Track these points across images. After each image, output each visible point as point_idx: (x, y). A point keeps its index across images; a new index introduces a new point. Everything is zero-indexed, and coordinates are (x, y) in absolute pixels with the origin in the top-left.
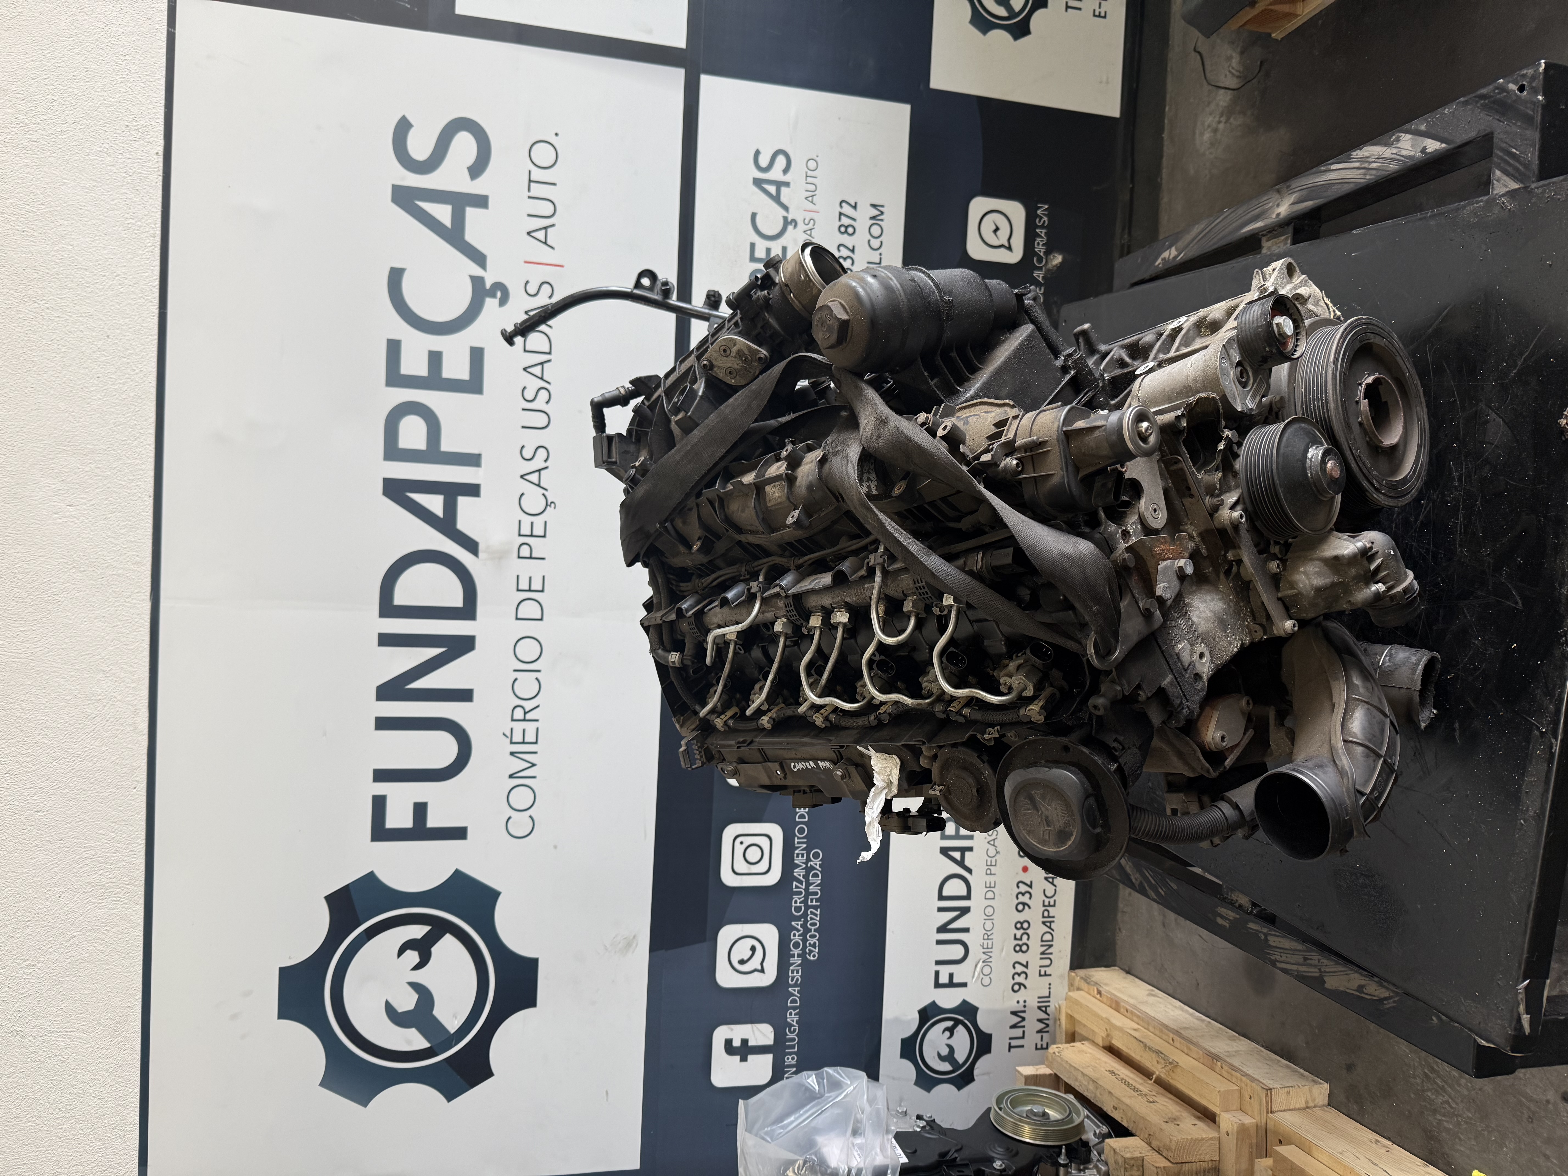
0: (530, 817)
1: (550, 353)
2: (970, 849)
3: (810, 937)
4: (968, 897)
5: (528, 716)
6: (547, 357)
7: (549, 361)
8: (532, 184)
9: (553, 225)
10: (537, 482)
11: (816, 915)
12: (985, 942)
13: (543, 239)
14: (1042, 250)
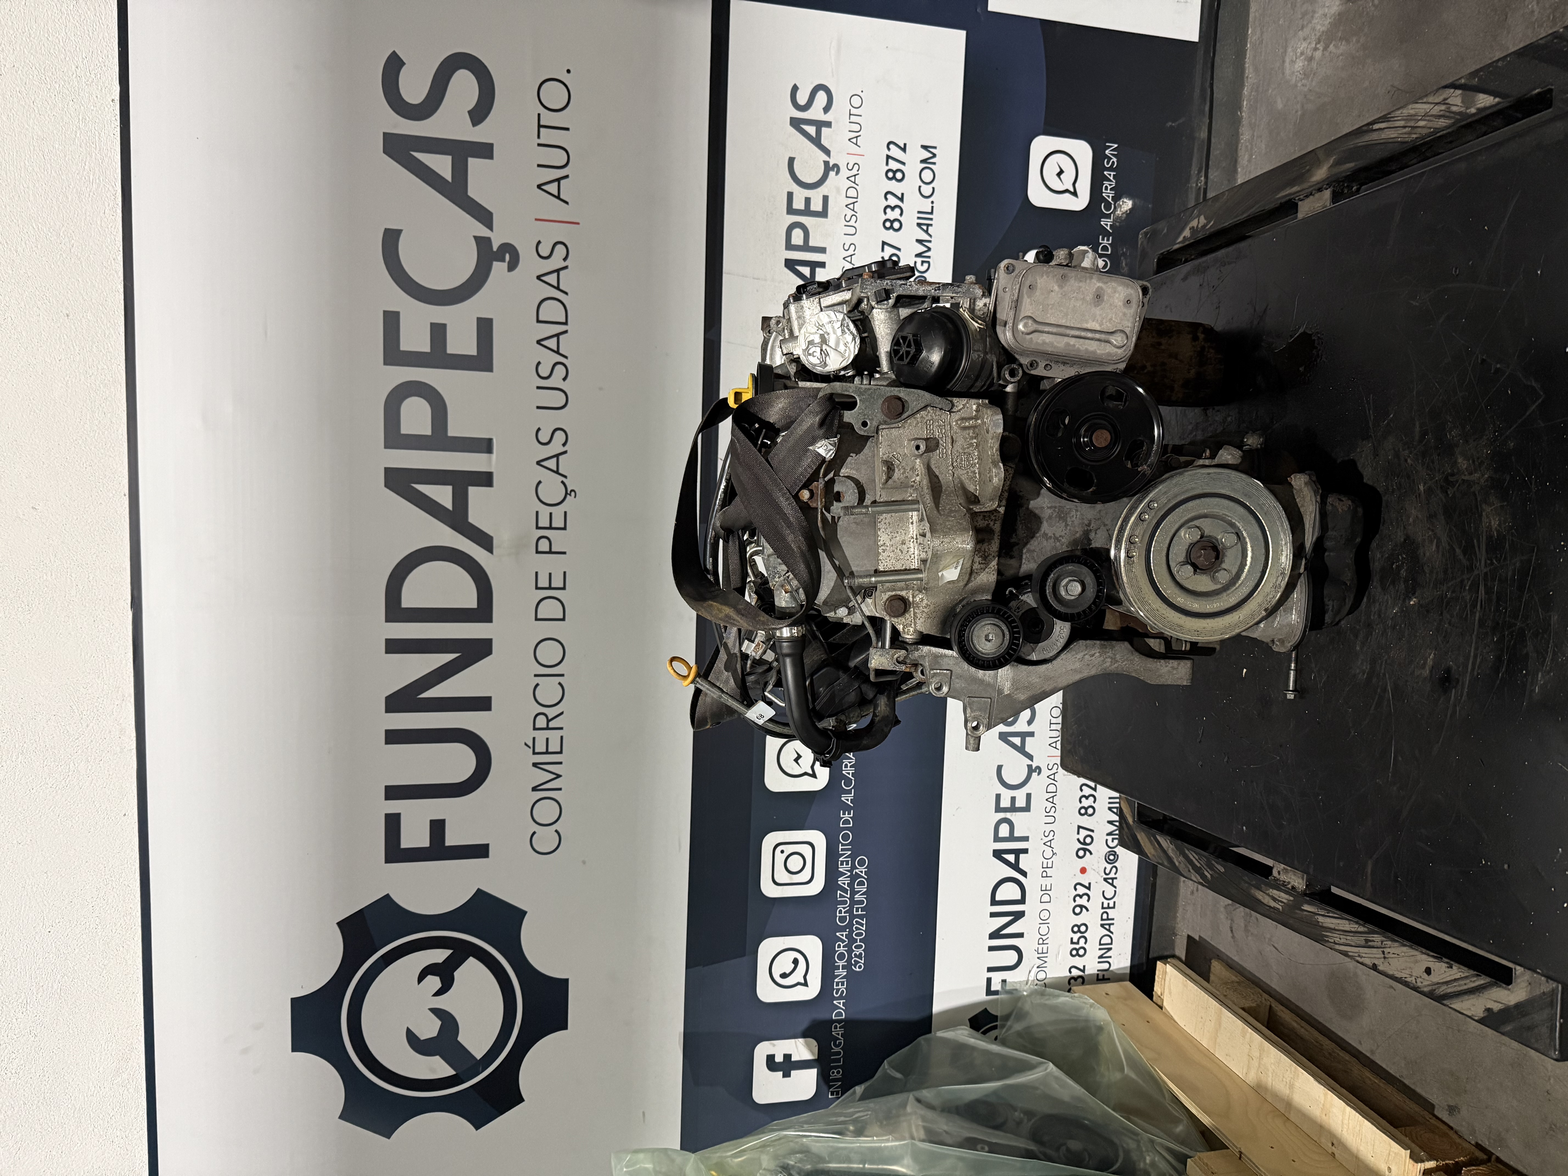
0: (556, 831)
1: (566, 323)
2: (1025, 851)
3: (855, 947)
4: (1022, 901)
5: (551, 725)
6: (562, 328)
7: (566, 332)
8: (542, 130)
9: (567, 177)
10: (555, 469)
11: (862, 925)
12: (1040, 947)
13: (556, 194)
14: (1111, 195)
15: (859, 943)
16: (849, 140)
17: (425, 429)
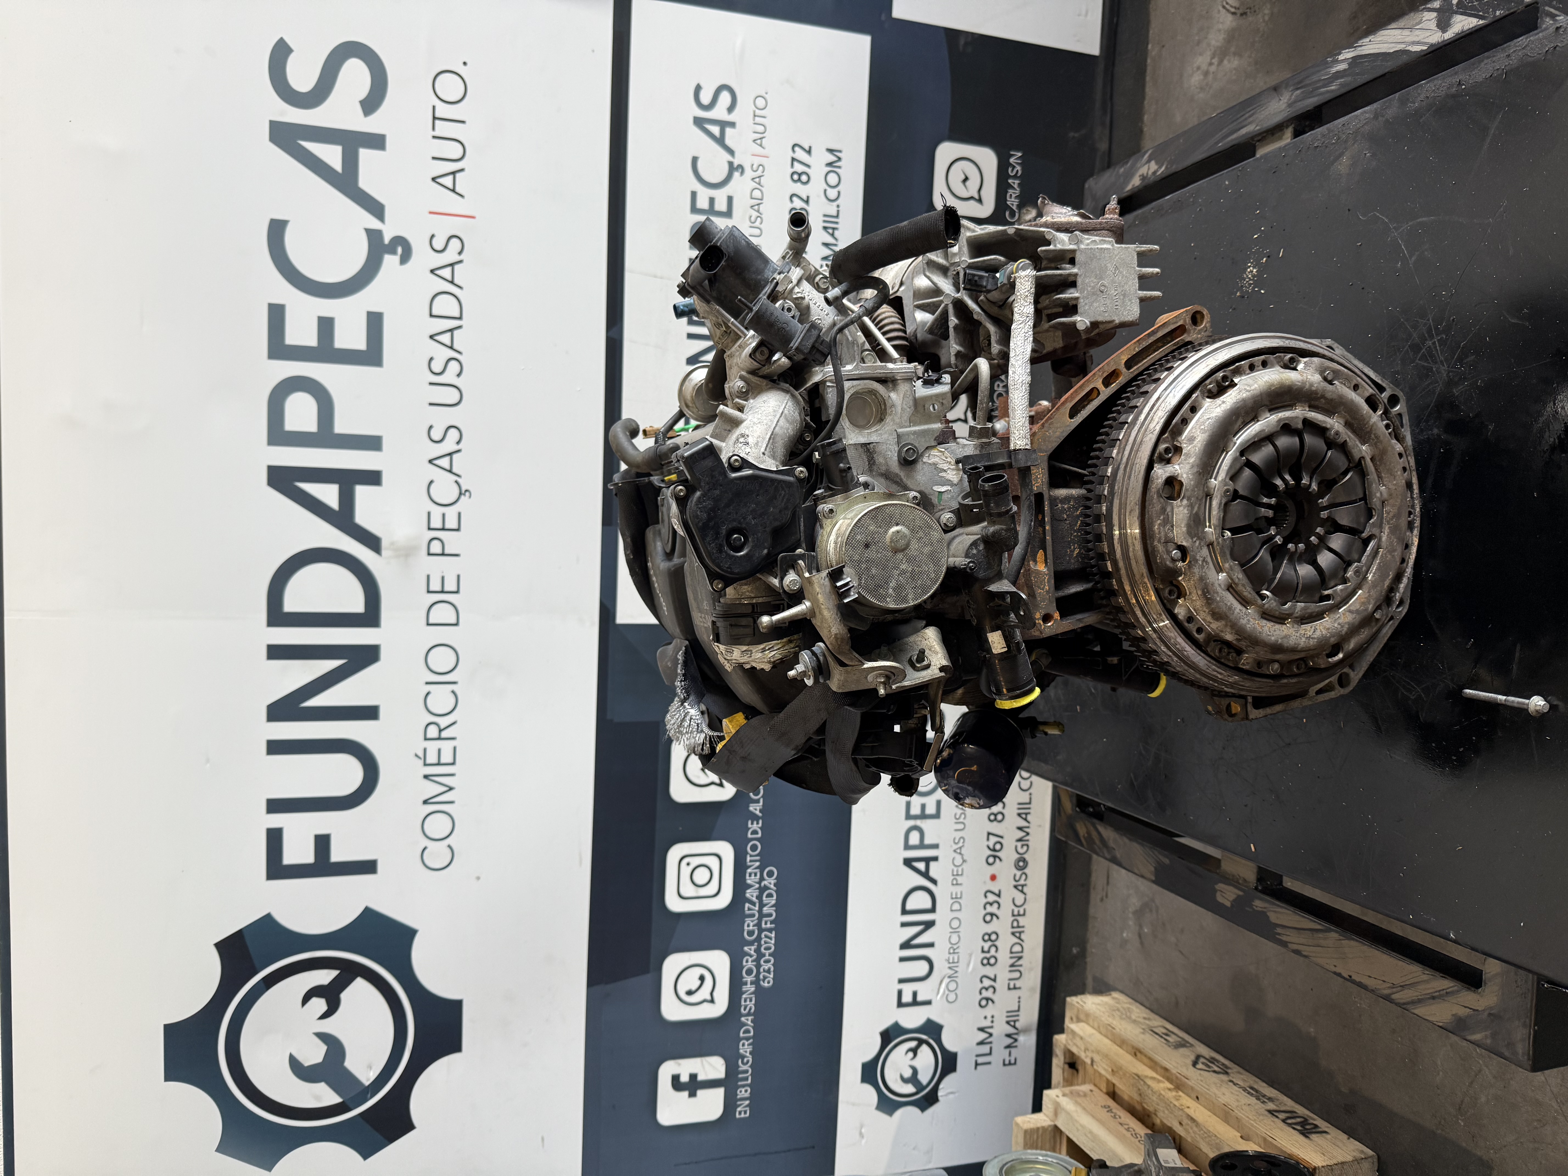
0: (449, 846)
1: (460, 318)
2: (936, 859)
3: (764, 962)
4: (933, 910)
5: (443, 735)
6: (457, 323)
7: (460, 326)
8: (437, 122)
9: (462, 170)
10: (448, 468)
11: (771, 939)
12: (951, 957)
13: (451, 187)
14: (1015, 204)
15: (767, 957)
16: (754, 141)
17: (311, 426)
